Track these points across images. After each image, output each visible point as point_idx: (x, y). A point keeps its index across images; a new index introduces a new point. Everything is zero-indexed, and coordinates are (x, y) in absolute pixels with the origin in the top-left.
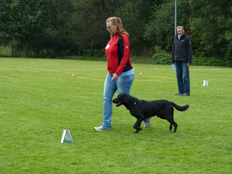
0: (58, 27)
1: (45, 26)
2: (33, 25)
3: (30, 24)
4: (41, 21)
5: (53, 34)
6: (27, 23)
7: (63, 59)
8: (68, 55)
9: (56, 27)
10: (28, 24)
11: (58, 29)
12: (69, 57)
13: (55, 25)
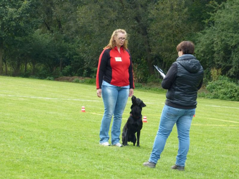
0: (52, 28)
1: (33, 25)
2: (13, 22)
3: (9, 21)
4: (28, 17)
5: (44, 38)
6: (4, 19)
7: (58, 80)
8: (66, 75)
9: (49, 29)
10: (6, 20)
11: (52, 32)
12: (68, 77)
13: (47, 25)
